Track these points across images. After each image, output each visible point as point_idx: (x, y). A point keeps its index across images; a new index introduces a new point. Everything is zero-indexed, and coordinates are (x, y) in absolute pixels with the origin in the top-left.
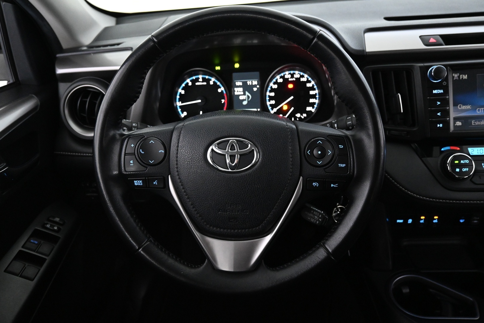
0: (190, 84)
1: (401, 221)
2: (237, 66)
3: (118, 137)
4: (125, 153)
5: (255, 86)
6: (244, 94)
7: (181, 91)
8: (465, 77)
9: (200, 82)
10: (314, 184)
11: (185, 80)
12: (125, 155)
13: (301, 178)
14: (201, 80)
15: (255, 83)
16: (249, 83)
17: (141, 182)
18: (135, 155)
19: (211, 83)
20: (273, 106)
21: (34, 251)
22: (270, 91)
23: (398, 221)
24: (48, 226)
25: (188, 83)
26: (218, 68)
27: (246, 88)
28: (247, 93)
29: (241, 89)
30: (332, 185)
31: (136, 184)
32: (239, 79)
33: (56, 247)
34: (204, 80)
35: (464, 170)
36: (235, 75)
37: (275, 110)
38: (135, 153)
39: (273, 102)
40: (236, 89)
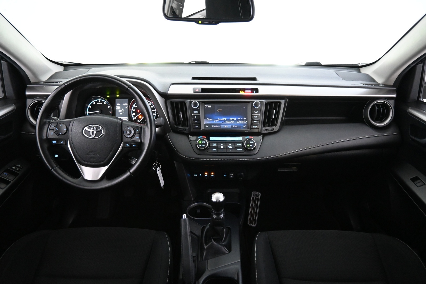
0: (94, 103)
1: (196, 175)
2: (118, 96)
3: (47, 122)
4: (50, 129)
5: (126, 106)
6: (121, 110)
7: (89, 106)
8: (210, 107)
9: (99, 102)
10: (127, 145)
11: (92, 101)
12: (49, 130)
13: (122, 143)
14: (100, 101)
15: (127, 104)
16: (124, 104)
17: (55, 141)
18: (54, 130)
19: (105, 103)
20: (134, 116)
21: (5, 178)
22: (133, 109)
23: (195, 175)
24: (14, 168)
25: (93, 103)
26: (108, 96)
27: (122, 106)
28: (122, 109)
29: (119, 107)
30: (134, 146)
31: (53, 143)
32: (119, 102)
33: (17, 178)
34: (101, 101)
35: (203, 145)
36: (117, 100)
37: (135, 118)
38: (54, 129)
39: (134, 114)
40: (117, 107)
